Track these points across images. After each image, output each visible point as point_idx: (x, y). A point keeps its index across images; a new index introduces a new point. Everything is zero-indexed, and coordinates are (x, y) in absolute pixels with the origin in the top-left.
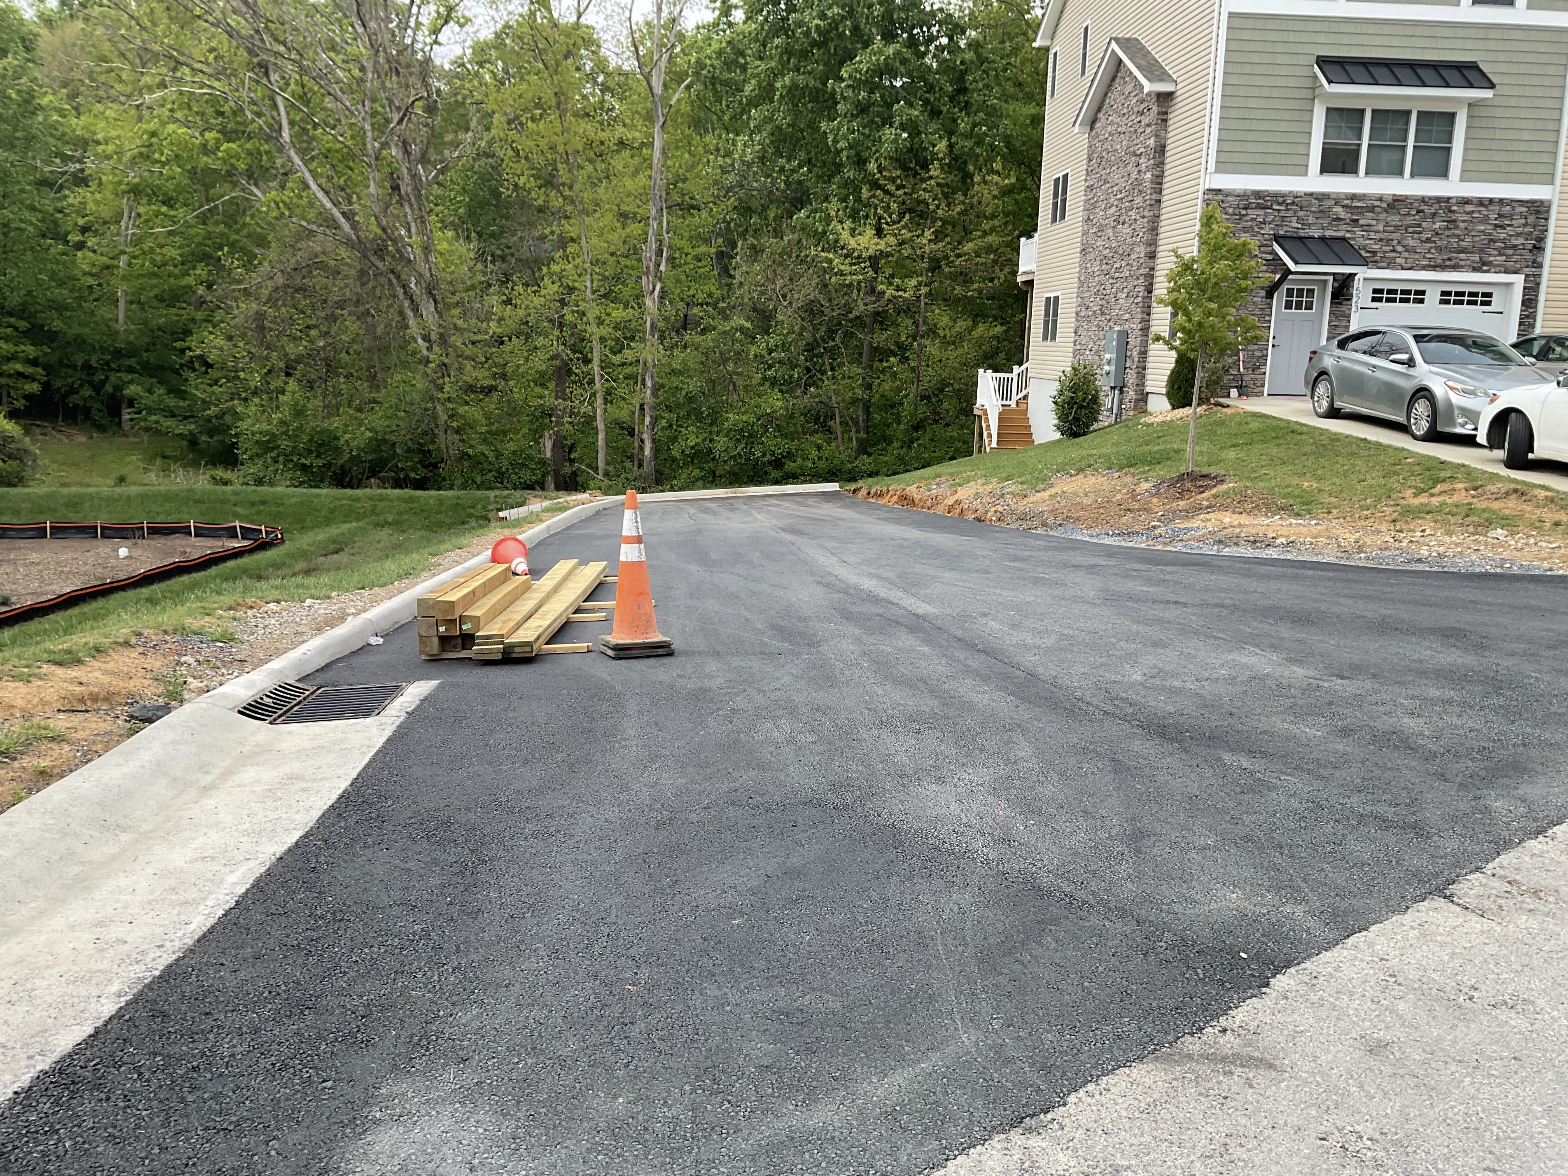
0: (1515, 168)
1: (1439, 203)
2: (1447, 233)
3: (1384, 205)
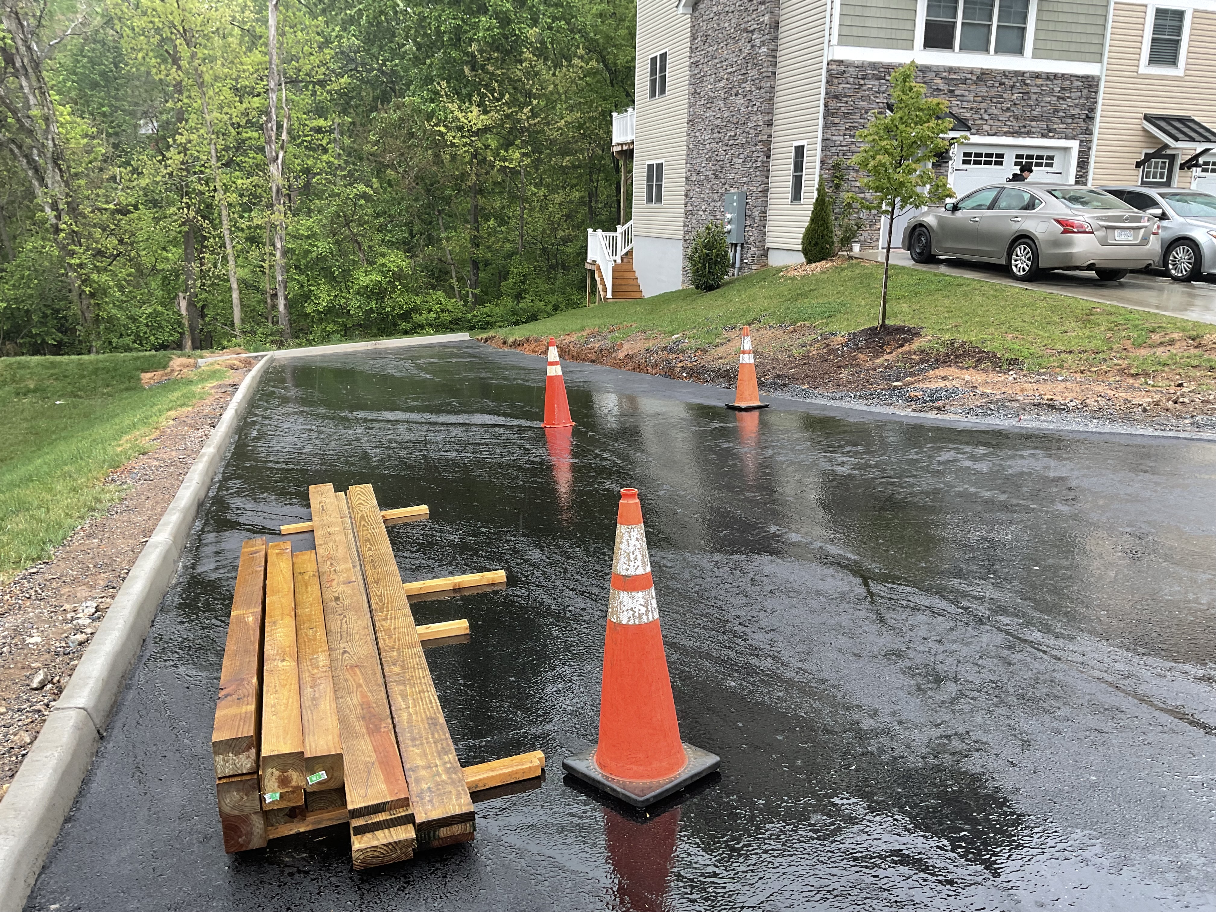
0: (1073, 47)
1: (1016, 77)
2: (1023, 103)
3: (974, 78)
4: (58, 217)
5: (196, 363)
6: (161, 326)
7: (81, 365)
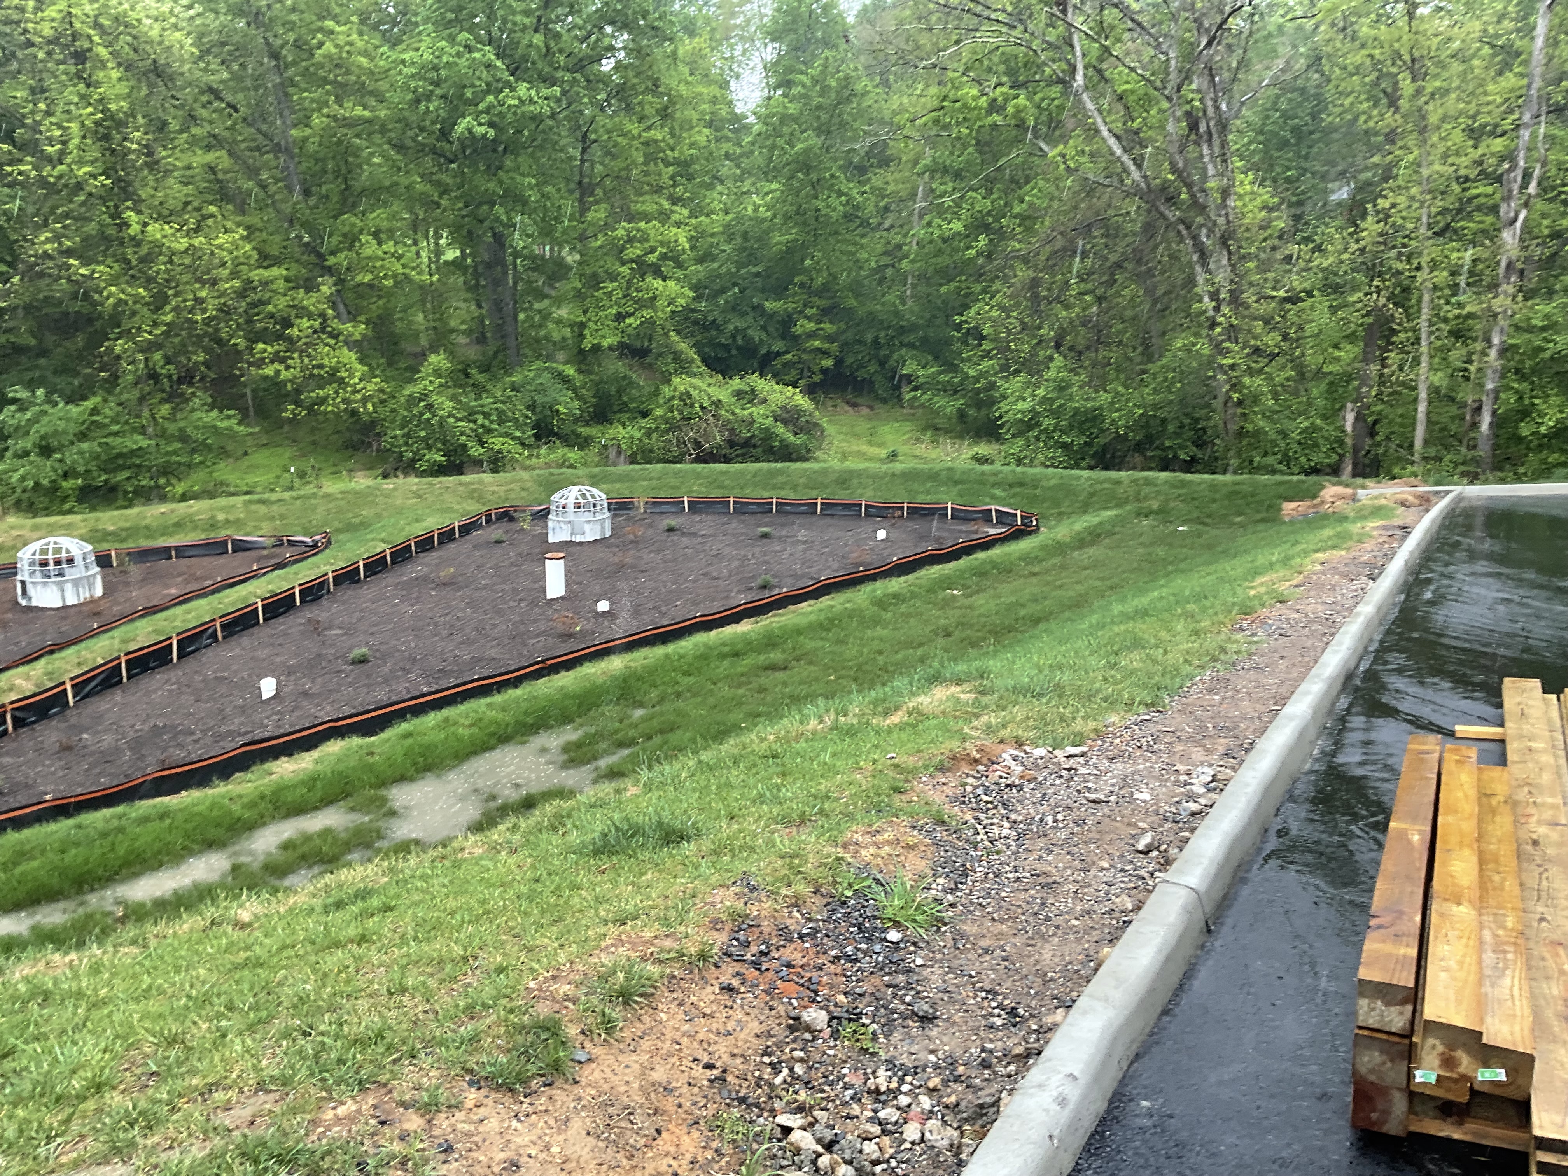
4: (1217, 309)
5: (1355, 495)
6: (1316, 445)
7: (1213, 487)
